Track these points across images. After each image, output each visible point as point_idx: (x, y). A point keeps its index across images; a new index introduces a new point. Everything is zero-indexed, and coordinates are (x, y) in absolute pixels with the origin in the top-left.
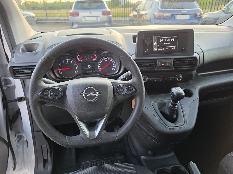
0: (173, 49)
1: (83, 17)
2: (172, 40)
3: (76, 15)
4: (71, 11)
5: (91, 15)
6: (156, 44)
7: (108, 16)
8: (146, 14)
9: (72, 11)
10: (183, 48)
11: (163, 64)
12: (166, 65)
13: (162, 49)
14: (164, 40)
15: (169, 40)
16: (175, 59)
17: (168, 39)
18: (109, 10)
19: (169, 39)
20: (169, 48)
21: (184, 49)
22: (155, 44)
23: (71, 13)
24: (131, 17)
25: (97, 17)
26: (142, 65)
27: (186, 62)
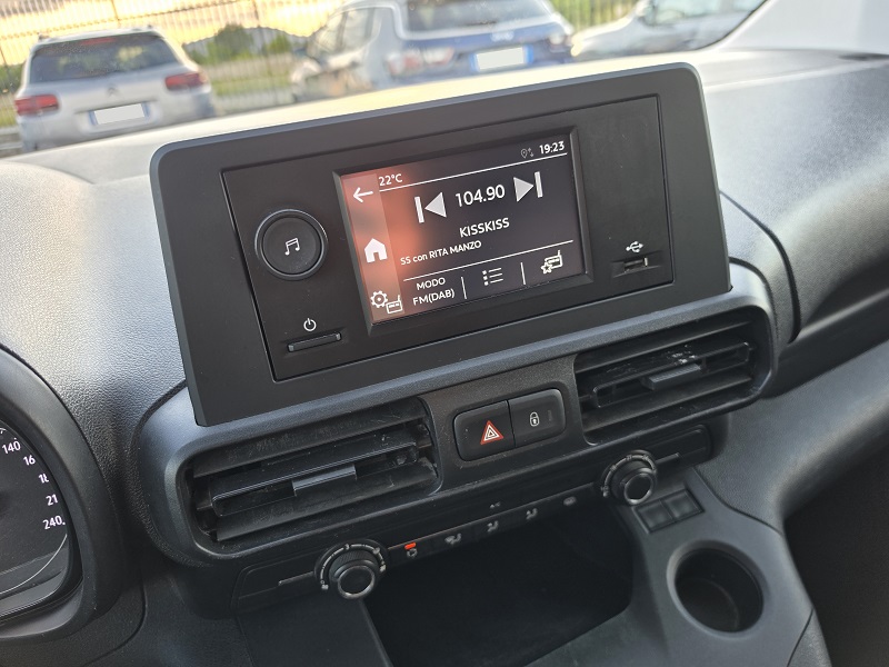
0: (548, 267)
1: (80, 112)
2: (522, 188)
3: (43, 108)
4: (21, 94)
5: (113, 99)
6: (383, 256)
7: (196, 92)
8: (354, 65)
9: (25, 92)
10: (635, 247)
11: (491, 434)
12: (520, 434)
13: (449, 293)
14: (450, 203)
15: (495, 192)
16: (583, 356)
17: (481, 183)
18: (191, 67)
19: (492, 179)
20: (510, 268)
21: (640, 256)
22: (370, 259)
23: (18, 103)
24: (296, 84)
25: (145, 103)
26: (289, 482)
27: (686, 365)
